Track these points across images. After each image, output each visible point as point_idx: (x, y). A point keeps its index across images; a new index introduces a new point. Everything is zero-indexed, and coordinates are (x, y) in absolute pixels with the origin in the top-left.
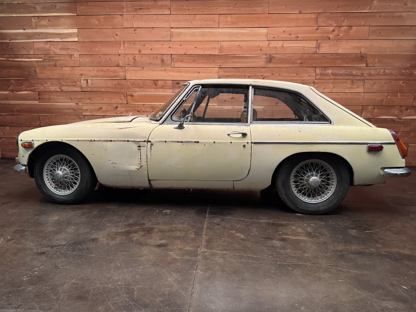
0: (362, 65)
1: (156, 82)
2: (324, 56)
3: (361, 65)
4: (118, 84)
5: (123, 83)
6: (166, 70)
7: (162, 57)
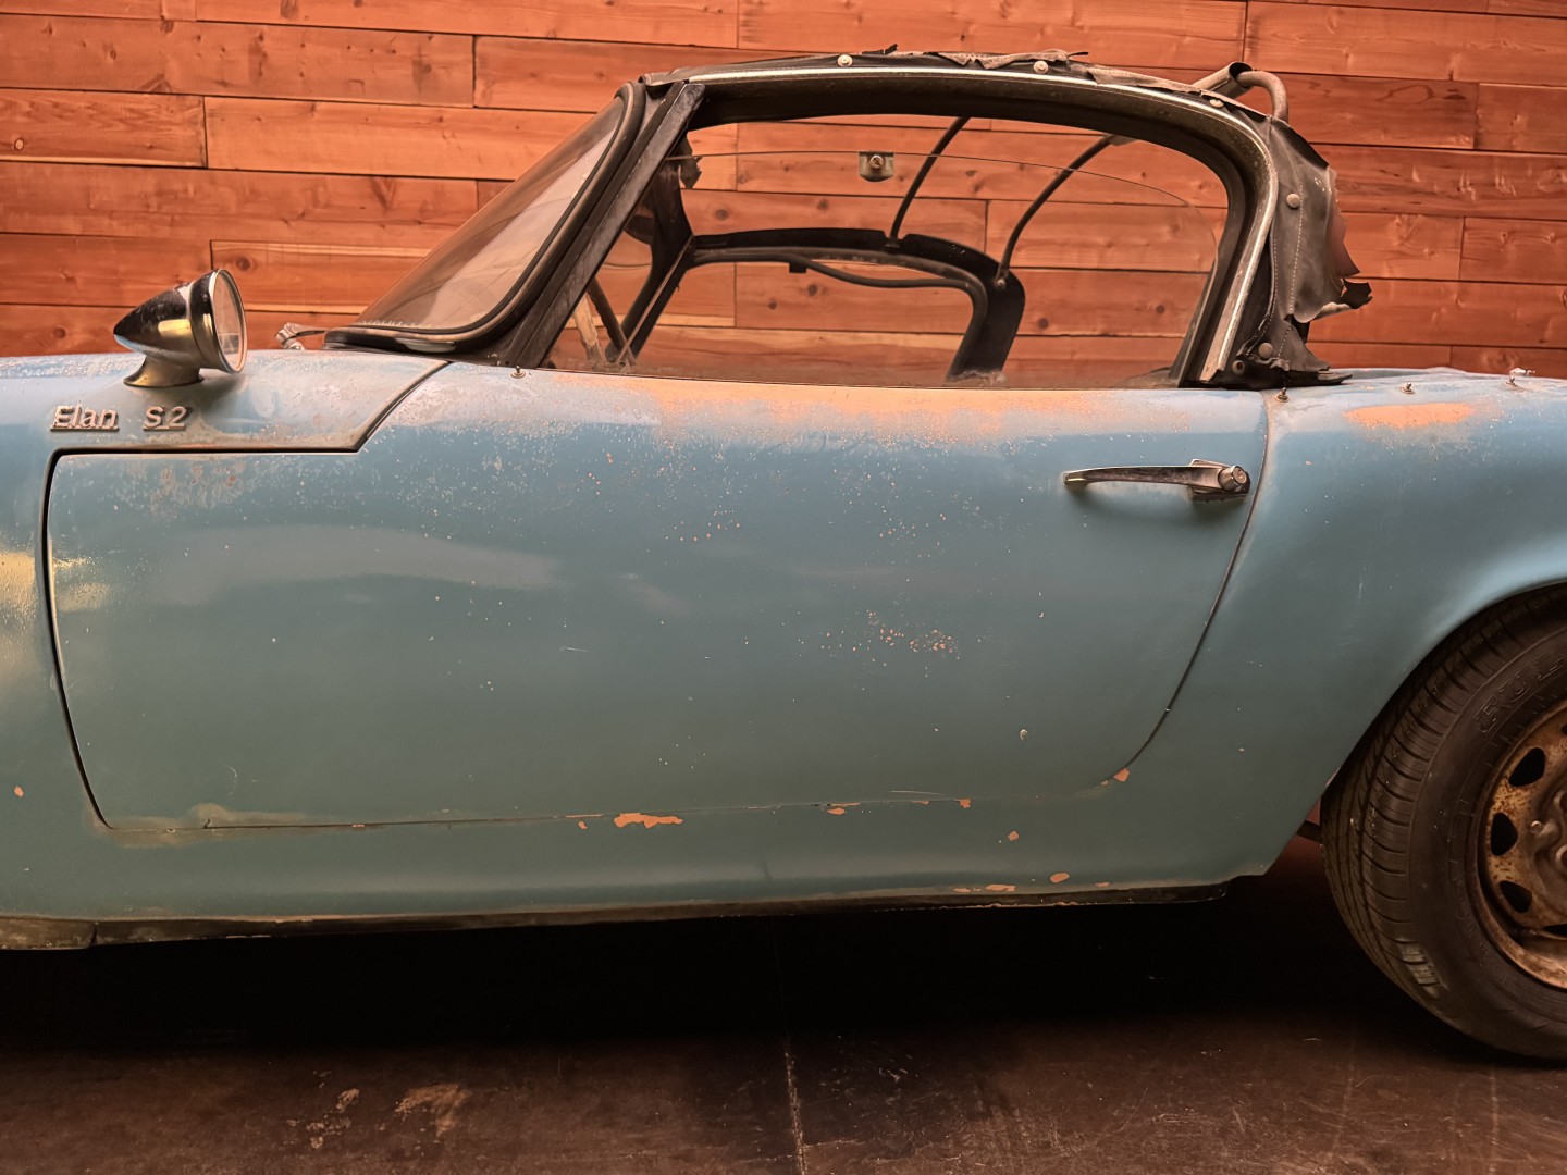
0: (1453, 139)
1: (384, 189)
3: (1451, 142)
4: (160, 193)
5: (191, 190)
6: (444, 124)
7: (419, 49)
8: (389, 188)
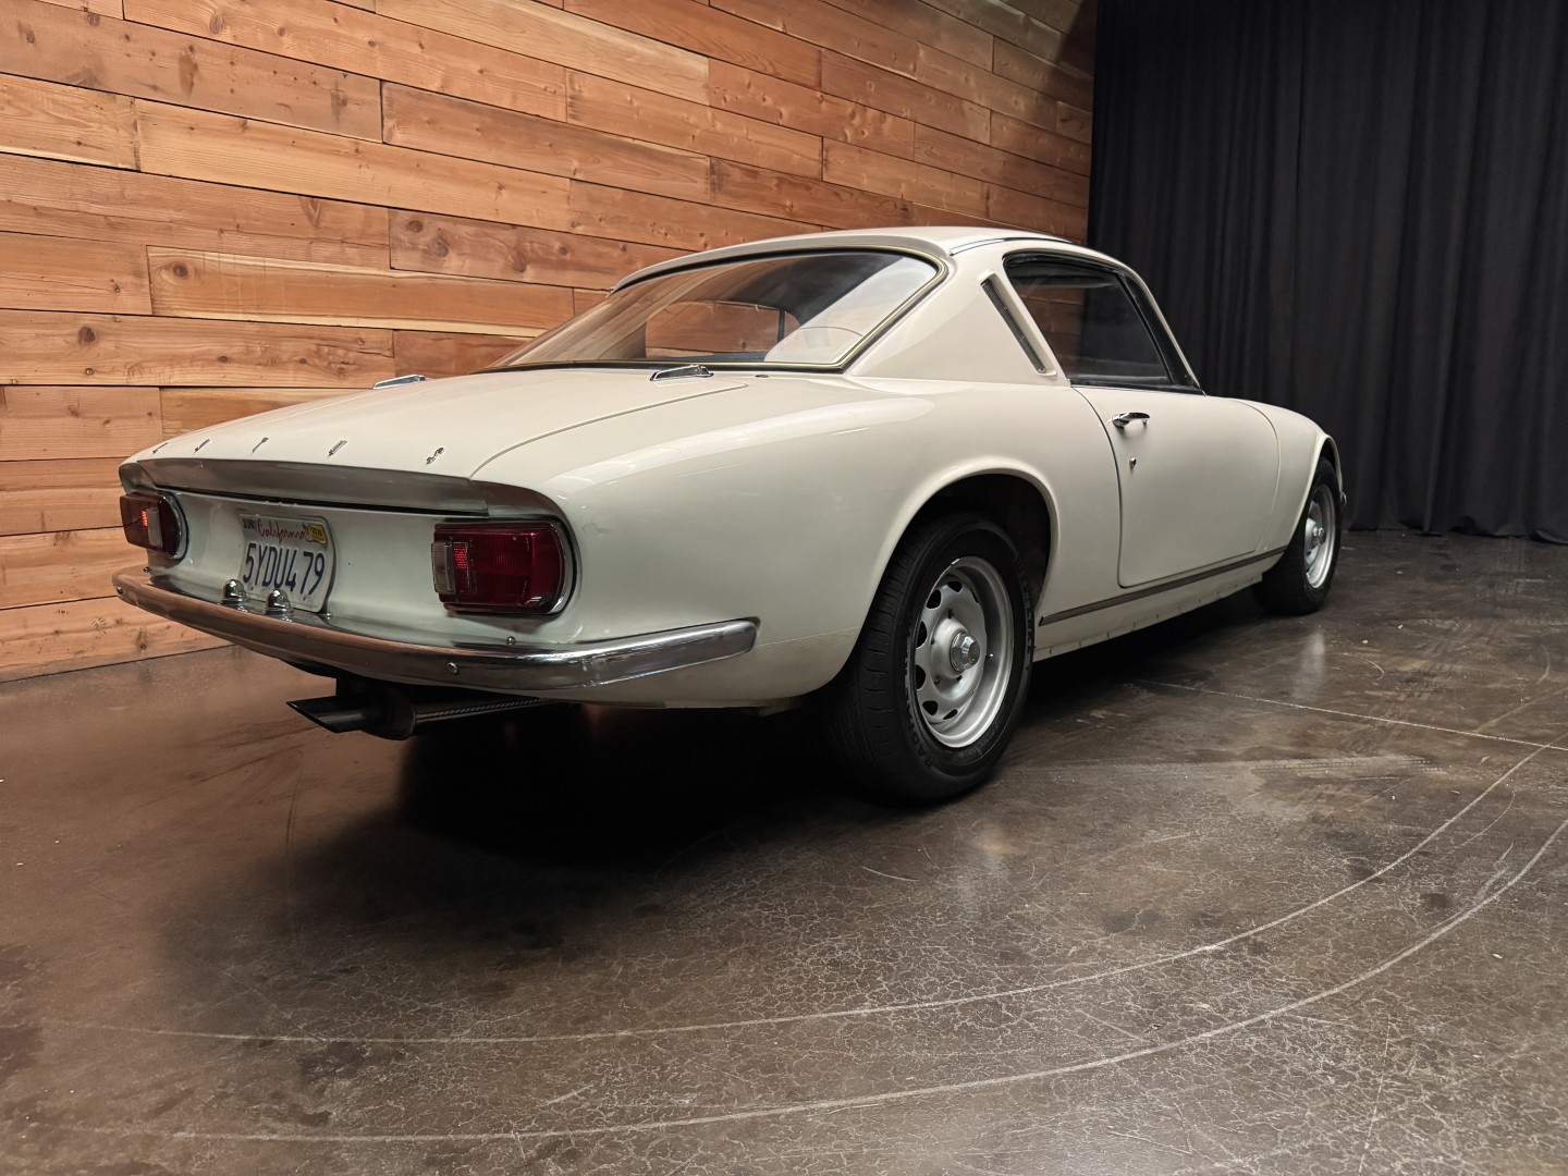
1: (311, 209)
2: (836, 190)
6: (360, 156)
7: (337, 84)
8: (315, 210)
